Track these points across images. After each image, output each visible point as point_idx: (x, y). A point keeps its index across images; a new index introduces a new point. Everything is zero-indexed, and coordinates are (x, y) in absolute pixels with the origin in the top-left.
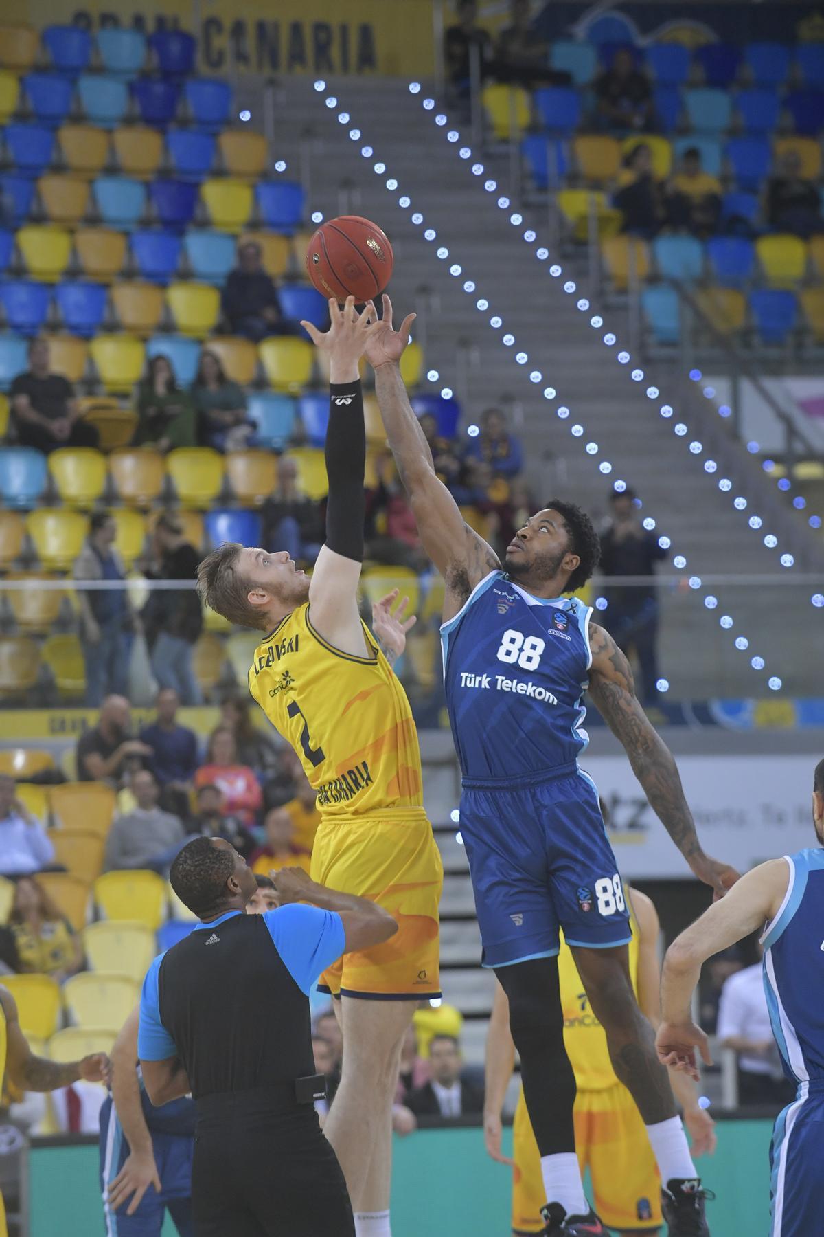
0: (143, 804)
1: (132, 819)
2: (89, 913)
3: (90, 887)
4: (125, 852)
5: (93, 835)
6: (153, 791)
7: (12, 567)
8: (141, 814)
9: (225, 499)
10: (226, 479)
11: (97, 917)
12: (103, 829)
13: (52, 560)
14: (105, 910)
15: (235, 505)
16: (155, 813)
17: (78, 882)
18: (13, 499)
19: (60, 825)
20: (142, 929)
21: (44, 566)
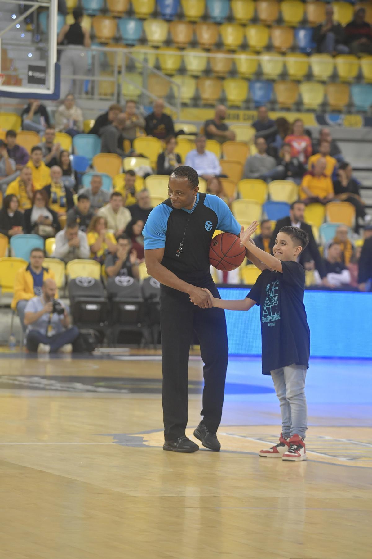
0: (260, 152)
1: (255, 157)
2: (235, 195)
3: (236, 184)
4: (252, 171)
5: (239, 163)
6: (265, 147)
7: (213, 47)
8: (259, 156)
9: (304, 23)
10: (305, 13)
11: (238, 197)
12: (243, 161)
13: (229, 46)
14: (242, 194)
15: (309, 26)
16: (265, 156)
17: (232, 182)
18: (215, 18)
19: (226, 158)
20: (256, 203)
21: (226, 48)
